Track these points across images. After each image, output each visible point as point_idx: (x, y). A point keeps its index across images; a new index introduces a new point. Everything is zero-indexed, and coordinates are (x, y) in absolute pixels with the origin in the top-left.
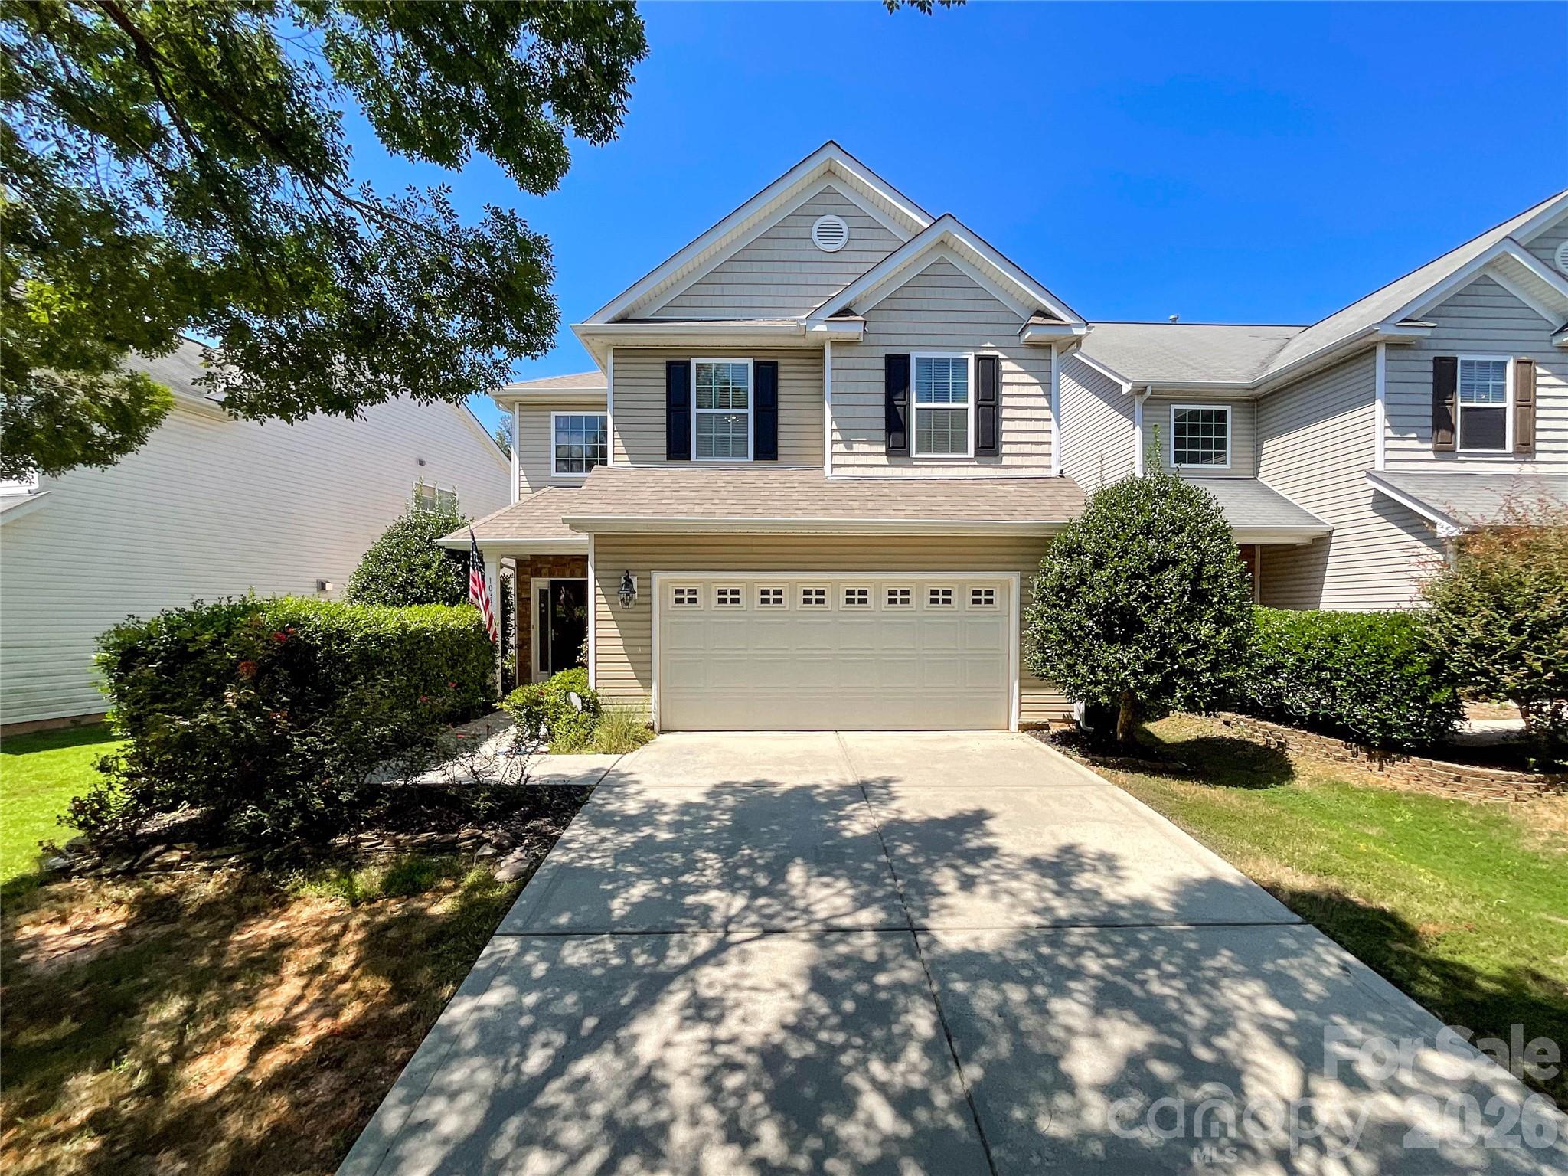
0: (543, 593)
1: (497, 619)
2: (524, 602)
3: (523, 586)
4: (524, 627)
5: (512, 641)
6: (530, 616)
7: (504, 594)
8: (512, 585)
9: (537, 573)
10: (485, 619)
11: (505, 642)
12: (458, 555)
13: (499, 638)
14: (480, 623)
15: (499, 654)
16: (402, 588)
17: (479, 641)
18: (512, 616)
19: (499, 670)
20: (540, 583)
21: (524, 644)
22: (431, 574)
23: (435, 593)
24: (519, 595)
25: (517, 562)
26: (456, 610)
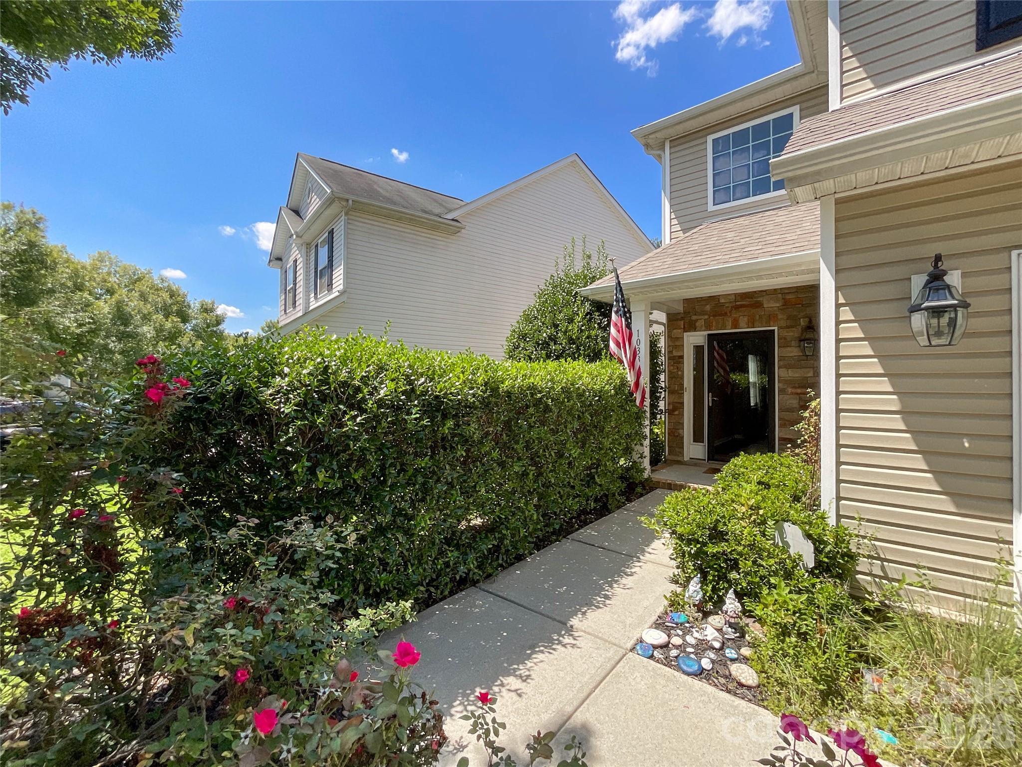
0: (698, 349)
1: (645, 380)
2: (676, 360)
3: (675, 343)
4: (676, 389)
5: (662, 405)
6: (682, 378)
7: (654, 353)
8: (662, 344)
9: (691, 327)
10: (630, 378)
11: (654, 406)
12: (602, 308)
13: (647, 402)
14: (624, 383)
15: (647, 422)
16: (545, 345)
17: (621, 407)
18: (662, 377)
19: (647, 442)
20: (695, 339)
21: (675, 409)
22: (574, 328)
23: (578, 349)
24: (670, 352)
25: (668, 315)
26: (595, 366)
